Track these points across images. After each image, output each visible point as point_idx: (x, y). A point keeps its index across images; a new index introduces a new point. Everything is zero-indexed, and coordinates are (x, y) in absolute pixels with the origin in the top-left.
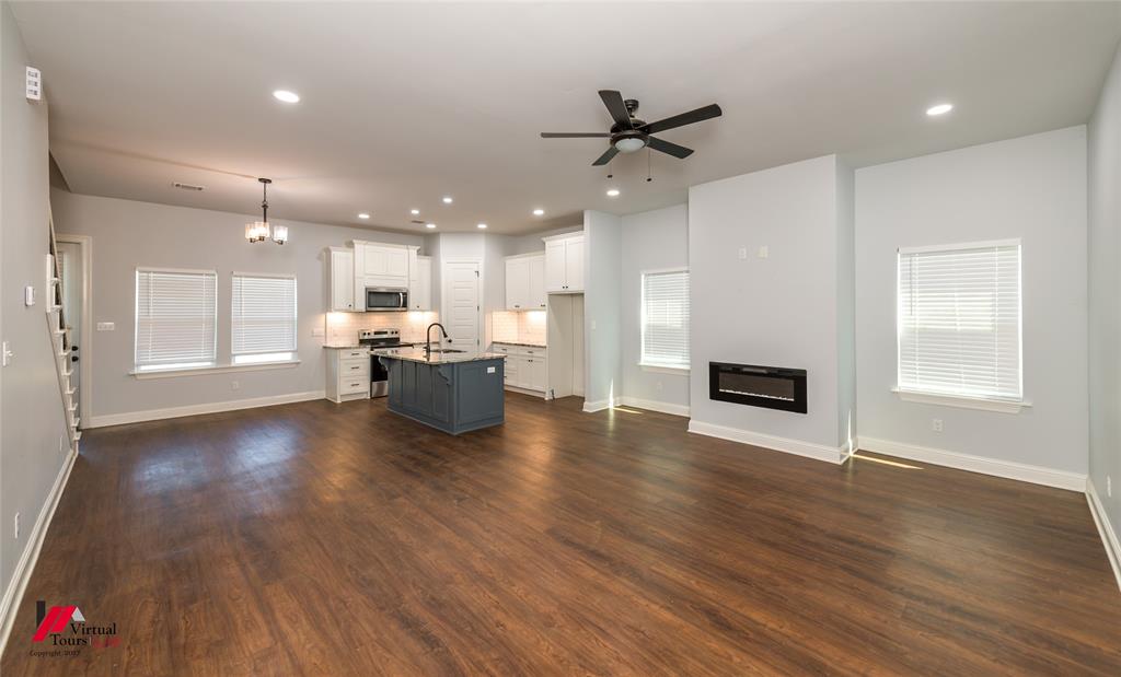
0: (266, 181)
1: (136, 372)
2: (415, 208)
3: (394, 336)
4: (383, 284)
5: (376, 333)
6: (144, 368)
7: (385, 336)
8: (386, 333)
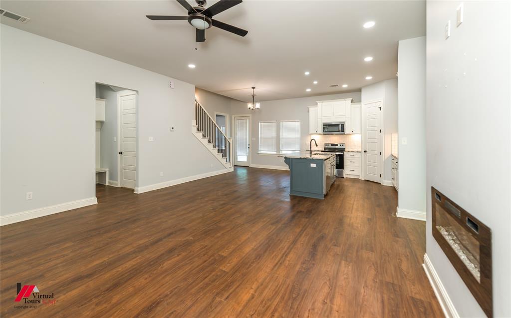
0: (253, 88)
1: (259, 152)
2: (315, 80)
3: (342, 147)
4: (333, 121)
5: (332, 145)
6: (262, 152)
7: (336, 147)
8: (337, 145)
